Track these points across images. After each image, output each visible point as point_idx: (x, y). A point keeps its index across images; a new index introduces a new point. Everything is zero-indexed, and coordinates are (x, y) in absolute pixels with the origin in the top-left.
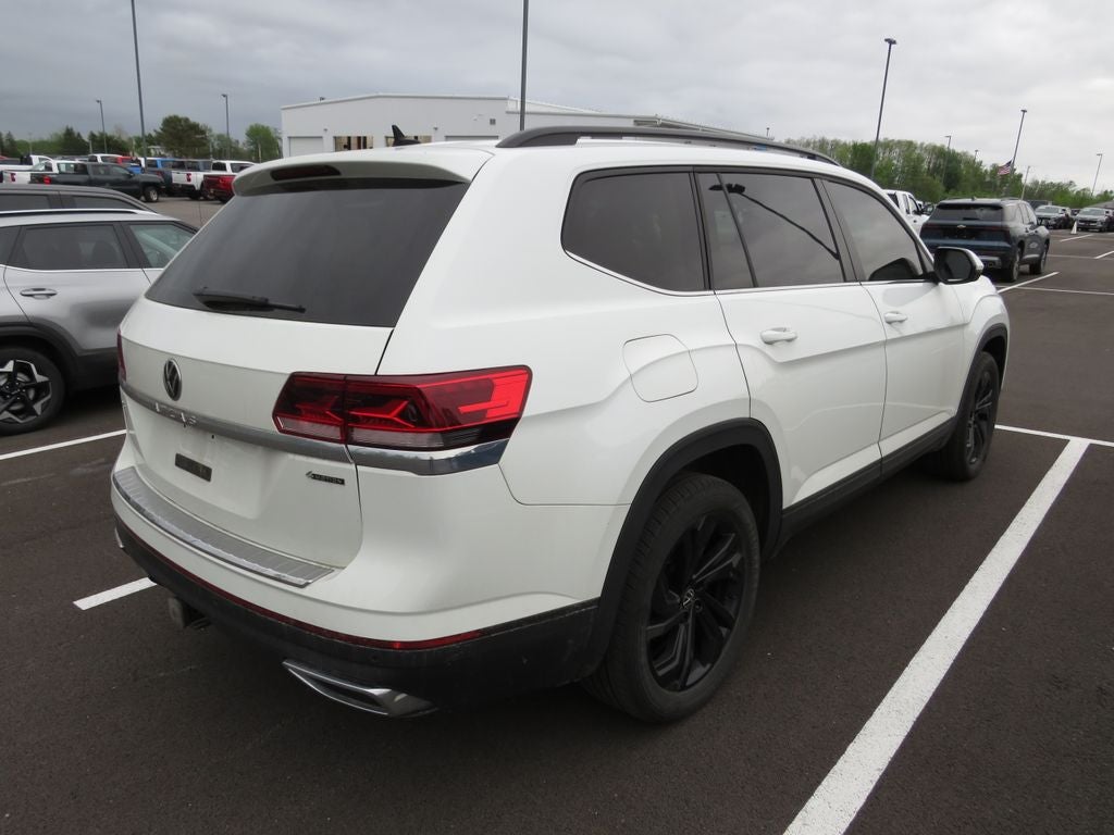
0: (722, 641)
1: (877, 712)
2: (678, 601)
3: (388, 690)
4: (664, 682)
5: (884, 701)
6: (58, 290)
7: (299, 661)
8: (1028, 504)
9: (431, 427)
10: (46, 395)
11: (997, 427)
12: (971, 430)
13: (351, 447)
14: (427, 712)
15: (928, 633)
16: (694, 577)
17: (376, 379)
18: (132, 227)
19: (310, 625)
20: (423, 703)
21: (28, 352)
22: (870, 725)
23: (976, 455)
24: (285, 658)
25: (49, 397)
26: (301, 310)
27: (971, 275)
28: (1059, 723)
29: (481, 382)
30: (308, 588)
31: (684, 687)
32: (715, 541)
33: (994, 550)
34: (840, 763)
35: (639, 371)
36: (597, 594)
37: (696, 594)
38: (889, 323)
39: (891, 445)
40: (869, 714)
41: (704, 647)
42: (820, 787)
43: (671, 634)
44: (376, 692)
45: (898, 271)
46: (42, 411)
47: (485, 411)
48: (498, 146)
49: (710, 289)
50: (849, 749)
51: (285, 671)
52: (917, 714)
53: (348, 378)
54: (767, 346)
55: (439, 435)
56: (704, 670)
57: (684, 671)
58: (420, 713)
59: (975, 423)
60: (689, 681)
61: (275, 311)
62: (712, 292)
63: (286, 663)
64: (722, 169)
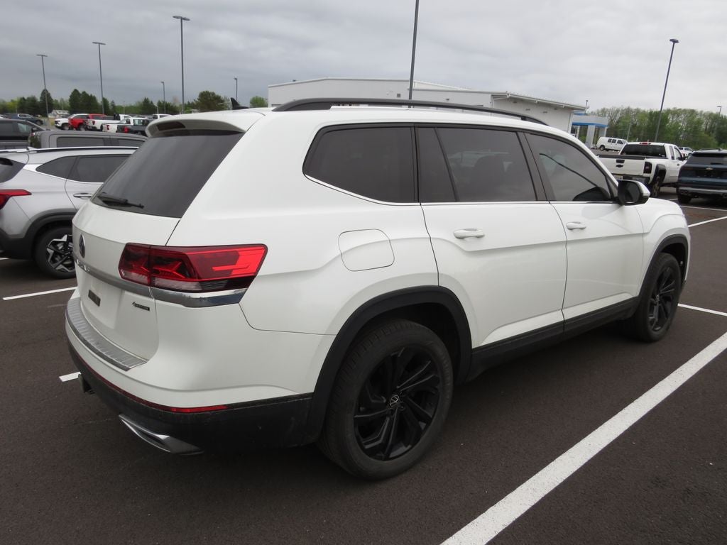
0: (419, 433)
1: (519, 489)
2: (385, 401)
3: (169, 437)
4: (372, 453)
5: (527, 482)
7: (127, 416)
8: (690, 361)
9: (195, 278)
11: (679, 305)
12: (656, 308)
13: (154, 288)
14: (198, 453)
15: (578, 441)
16: (398, 387)
17: (166, 249)
20: (193, 448)
22: (511, 496)
23: (660, 324)
24: (120, 413)
26: (141, 207)
27: (642, 200)
29: (230, 253)
30: (129, 371)
31: (387, 458)
32: (413, 365)
33: (651, 390)
34: (480, 518)
35: (348, 251)
36: (311, 390)
37: (401, 399)
38: (571, 229)
39: (572, 313)
40: (513, 489)
41: (406, 431)
42: (459, 532)
43: (378, 422)
44: (162, 437)
47: (232, 270)
48: (273, 111)
49: (418, 202)
50: (489, 510)
52: (547, 492)
53: (152, 247)
54: (458, 240)
55: (199, 283)
56: (406, 449)
57: (388, 448)
58: (193, 454)
59: (659, 302)
60: (392, 455)
61: (133, 208)
62: (419, 204)
63: (120, 416)
64: (438, 125)
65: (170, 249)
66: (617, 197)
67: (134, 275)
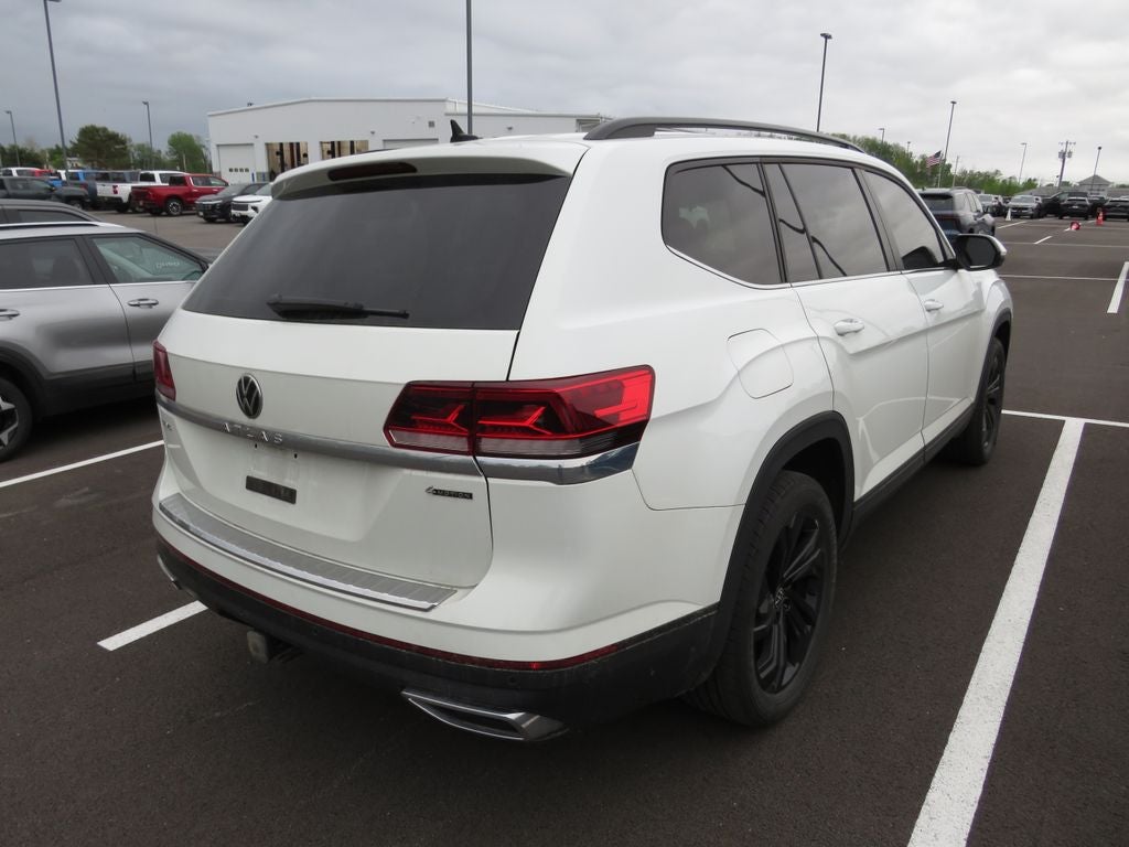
0: (807, 640)
1: (966, 700)
2: (773, 600)
3: (521, 714)
4: (766, 684)
5: (970, 688)
6: (21, 311)
7: (427, 690)
9: (568, 433)
10: (13, 423)
11: (1003, 412)
12: (985, 416)
13: (479, 458)
14: (559, 733)
15: (991, 617)
16: (784, 575)
17: (507, 385)
18: (95, 240)
19: (436, 651)
20: (557, 725)
22: (963, 712)
23: (988, 440)
24: (403, 688)
25: (15, 426)
26: (405, 316)
27: (997, 261)
29: (613, 384)
30: (433, 611)
31: (781, 688)
32: (803, 536)
33: (1028, 531)
34: (946, 752)
35: (744, 368)
36: (717, 599)
37: (785, 593)
38: (929, 311)
39: (930, 433)
40: (960, 703)
41: (794, 646)
42: (935, 780)
44: (512, 716)
45: (920, 260)
46: (9, 441)
47: (617, 414)
48: (585, 138)
49: (786, 281)
50: (950, 739)
51: (405, 701)
54: (840, 338)
55: (577, 442)
56: (794, 670)
57: (780, 671)
58: (553, 735)
60: (784, 682)
61: (370, 318)
62: (788, 285)
63: (404, 693)
64: (784, 160)
65: (515, 386)
66: (951, 261)
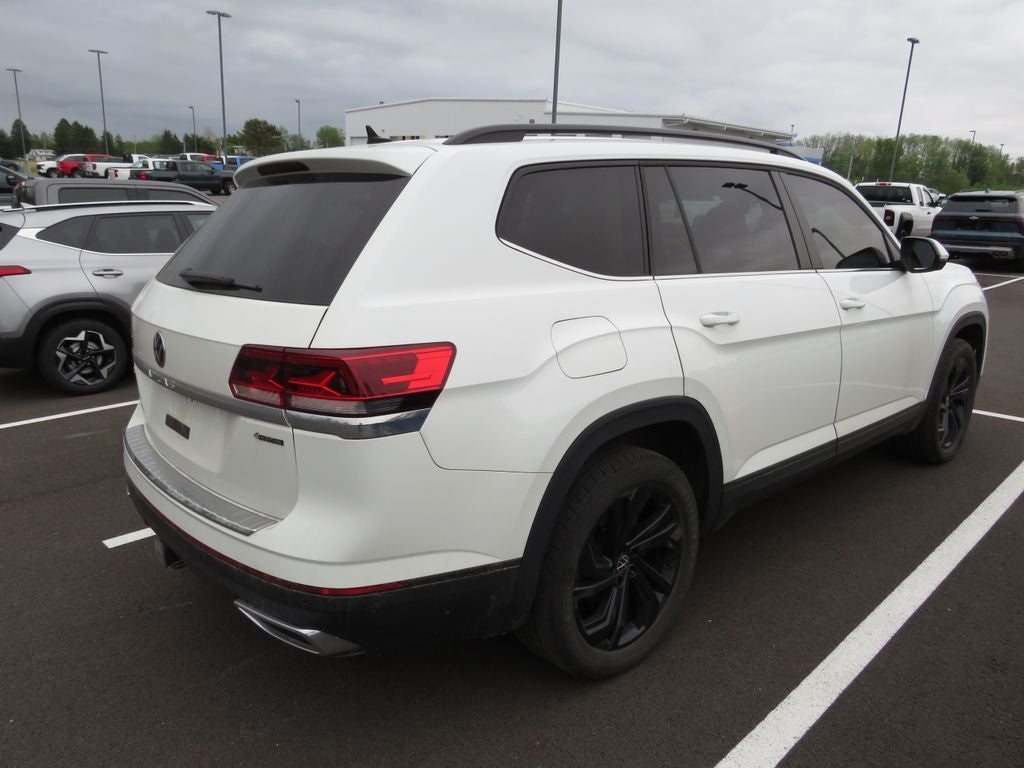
0: (656, 607)
1: (804, 683)
2: (611, 565)
3: (317, 632)
4: (594, 640)
5: (814, 672)
6: (124, 271)
7: (248, 602)
8: (999, 489)
9: (358, 396)
10: (112, 361)
11: (974, 411)
12: (945, 416)
13: (288, 412)
14: (356, 654)
15: (871, 610)
16: (628, 544)
17: (309, 352)
18: (189, 217)
19: (253, 570)
20: (351, 646)
21: (98, 324)
22: (795, 694)
23: (950, 438)
24: (236, 598)
25: (114, 363)
26: (258, 290)
27: (937, 264)
28: (988, 705)
29: (404, 357)
30: (252, 536)
31: (615, 647)
32: (649, 511)
33: (956, 532)
34: (759, 728)
35: (564, 350)
36: (521, 555)
37: (631, 560)
38: (846, 309)
39: (847, 427)
41: (638, 609)
42: (734, 751)
43: (603, 595)
44: (307, 632)
45: (866, 259)
46: (108, 375)
47: (408, 382)
48: (444, 144)
49: (650, 274)
50: (769, 715)
51: (235, 608)
52: (844, 687)
53: (287, 350)
54: (706, 329)
55: (362, 403)
56: (639, 632)
57: (616, 631)
58: (351, 655)
59: (949, 408)
60: (622, 641)
61: (243, 292)
62: (651, 277)
63: (236, 602)
64: (670, 163)
65: (317, 353)
66: (899, 262)
67: (254, 392)
